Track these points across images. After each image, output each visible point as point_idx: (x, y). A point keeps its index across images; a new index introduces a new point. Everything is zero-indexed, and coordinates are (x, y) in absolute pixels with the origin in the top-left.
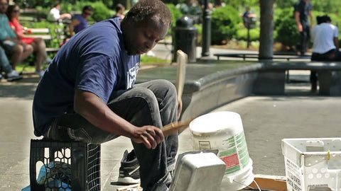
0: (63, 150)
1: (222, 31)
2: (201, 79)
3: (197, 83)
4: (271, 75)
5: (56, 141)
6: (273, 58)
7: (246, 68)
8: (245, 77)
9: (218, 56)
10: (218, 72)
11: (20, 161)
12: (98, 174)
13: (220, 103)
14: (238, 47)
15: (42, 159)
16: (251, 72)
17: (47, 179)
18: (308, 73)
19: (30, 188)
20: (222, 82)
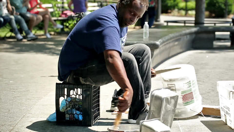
0: (76, 89)
1: (168, 4)
2: (160, 40)
3: (158, 43)
4: (204, 36)
5: (72, 84)
6: (204, 23)
7: (188, 31)
8: (187, 37)
9: (168, 22)
10: (170, 35)
11: (45, 96)
12: (99, 105)
13: (170, 55)
14: (179, 15)
15: (63, 95)
16: (191, 34)
17: (67, 108)
18: (228, 33)
19: (55, 114)
20: (173, 41)
